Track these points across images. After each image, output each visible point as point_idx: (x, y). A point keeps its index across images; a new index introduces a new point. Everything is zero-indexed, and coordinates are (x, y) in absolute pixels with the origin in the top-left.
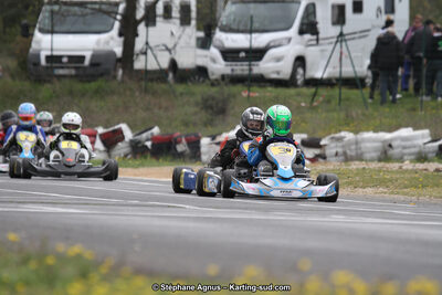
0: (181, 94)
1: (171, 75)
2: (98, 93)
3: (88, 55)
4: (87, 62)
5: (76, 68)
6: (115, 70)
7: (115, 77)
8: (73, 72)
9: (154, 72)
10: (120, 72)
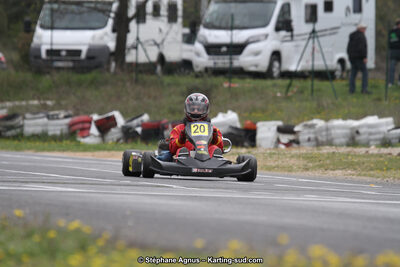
0: (169, 85)
1: (159, 68)
2: (94, 84)
3: (84, 49)
4: (83, 56)
5: (73, 61)
6: (109, 63)
7: (108, 69)
8: (70, 64)
9: (144, 65)
10: (113, 65)
